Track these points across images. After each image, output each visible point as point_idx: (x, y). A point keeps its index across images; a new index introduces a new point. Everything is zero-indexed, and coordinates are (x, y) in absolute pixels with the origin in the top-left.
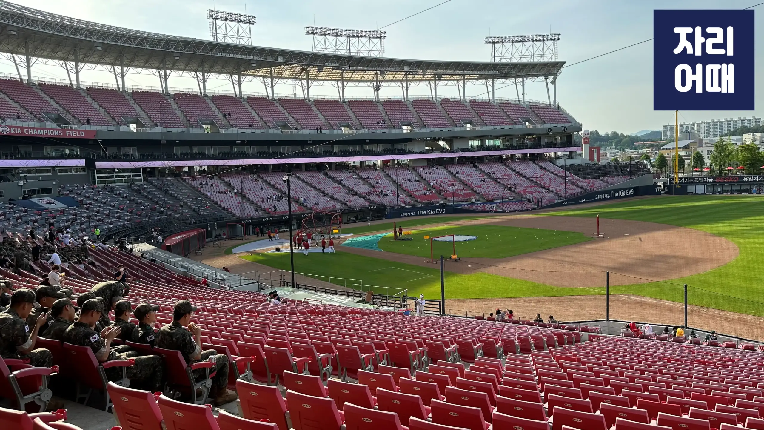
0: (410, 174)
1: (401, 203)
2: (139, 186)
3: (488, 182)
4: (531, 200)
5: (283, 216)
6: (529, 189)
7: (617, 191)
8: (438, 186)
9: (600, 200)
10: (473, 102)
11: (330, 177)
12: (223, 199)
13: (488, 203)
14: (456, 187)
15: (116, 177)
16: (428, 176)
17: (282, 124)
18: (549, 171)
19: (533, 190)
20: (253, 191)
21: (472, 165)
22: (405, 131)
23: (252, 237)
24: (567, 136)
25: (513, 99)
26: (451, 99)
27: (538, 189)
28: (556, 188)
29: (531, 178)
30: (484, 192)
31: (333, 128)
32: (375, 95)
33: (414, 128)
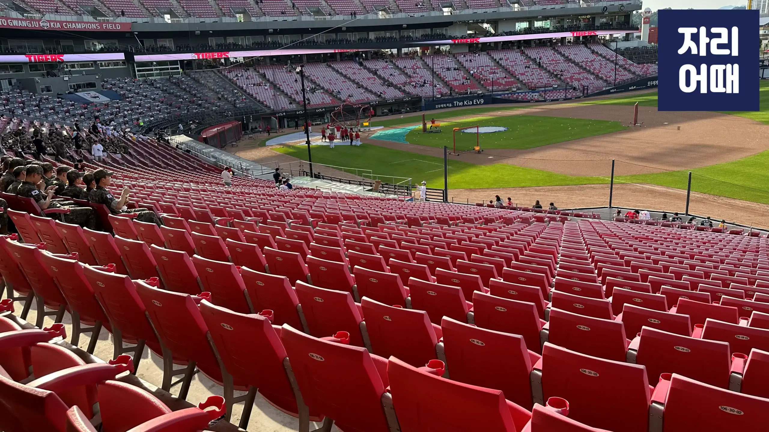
0: (449, 62)
1: (438, 93)
2: (178, 79)
3: (533, 69)
4: (577, 87)
5: (316, 109)
6: (577, 76)
8: (479, 75)
9: (653, 86)
11: (365, 68)
12: (259, 91)
13: (530, 92)
14: (498, 75)
15: (155, 70)
16: (469, 63)
17: (315, 10)
18: (601, 55)
19: (580, 76)
20: (287, 83)
21: (518, 50)
22: (445, 14)
23: (286, 130)
24: (624, 16)
27: (586, 75)
28: (606, 74)
29: (580, 64)
30: (528, 80)
31: (369, 13)
33: (455, 10)
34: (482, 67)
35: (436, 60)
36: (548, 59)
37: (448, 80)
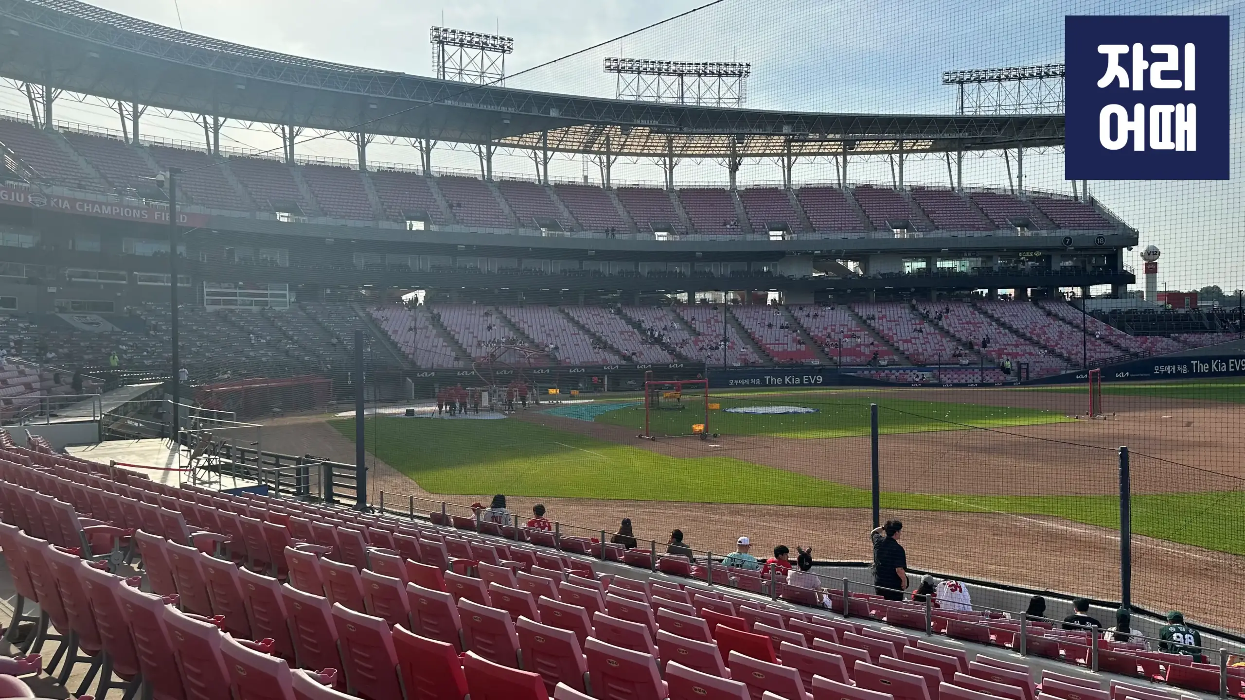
1: (738, 361)
3: (928, 334)
5: (496, 370)
6: (1010, 349)
7: (1206, 359)
8: (823, 337)
9: (1164, 376)
10: (918, 192)
11: (623, 317)
12: (412, 339)
13: (915, 369)
14: (859, 340)
15: (241, 295)
16: (811, 320)
17: (548, 222)
18: (1063, 320)
19: (1019, 350)
21: (907, 305)
22: (772, 239)
24: (1108, 256)
25: (1002, 187)
26: (876, 185)
27: (1029, 348)
28: (1070, 348)
29: (1021, 330)
30: (914, 350)
31: (640, 232)
32: (731, 178)
33: (791, 234)
34: (833, 327)
35: (753, 313)
36: (961, 320)
37: (764, 342)
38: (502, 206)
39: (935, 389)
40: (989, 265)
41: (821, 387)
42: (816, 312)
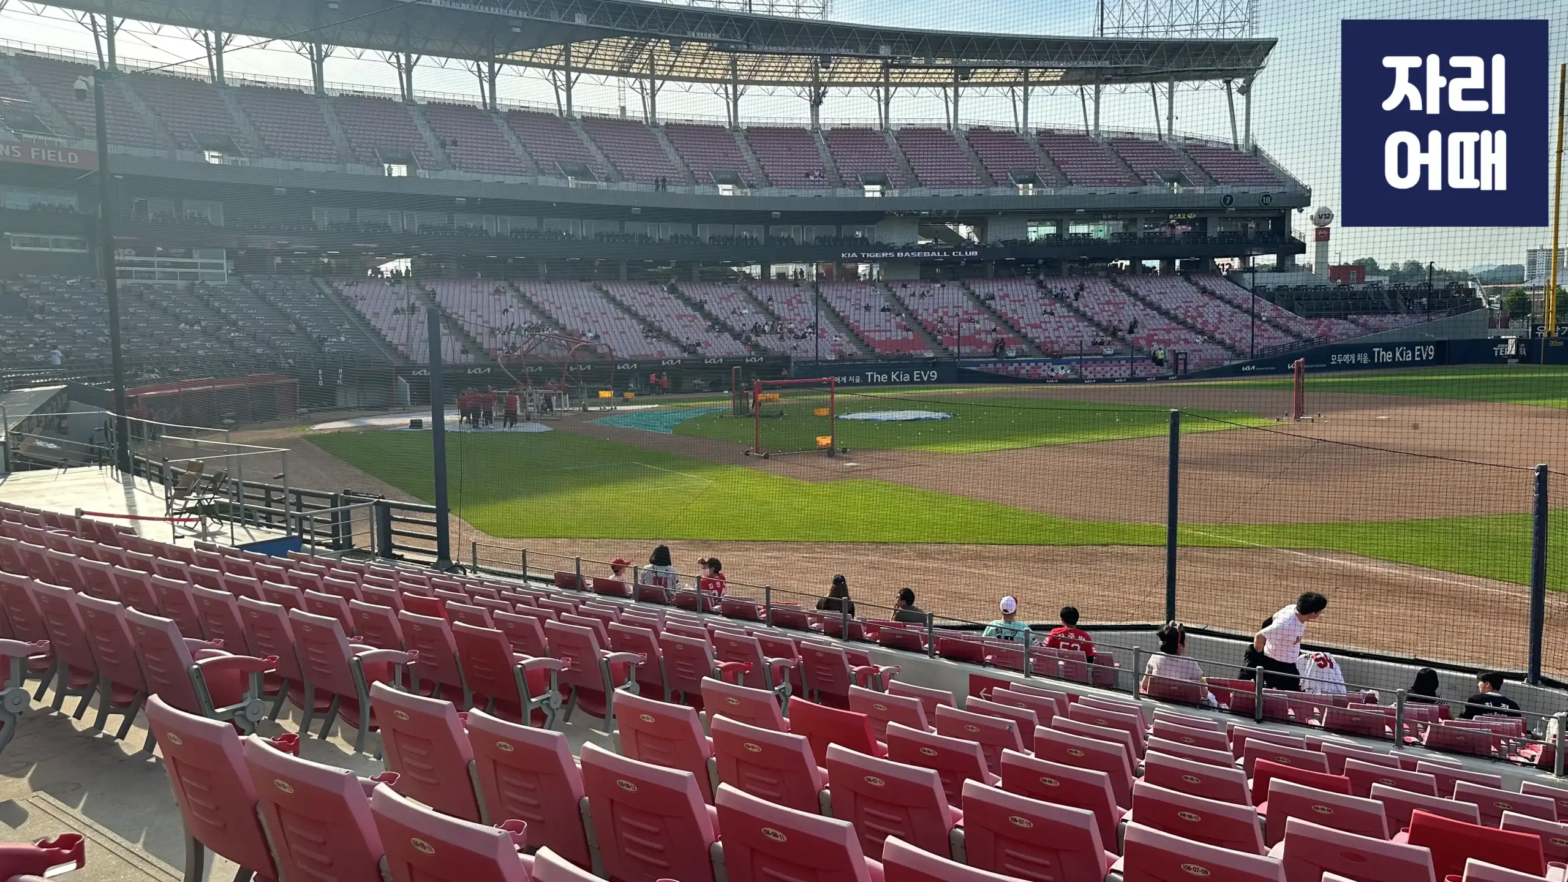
1: (830, 353)
3: (1060, 317)
6: (1161, 336)
7: (1389, 347)
8: (935, 322)
9: (1344, 367)
10: (1047, 136)
11: (680, 295)
12: (399, 326)
13: (1049, 361)
14: (978, 326)
15: (160, 265)
16: (916, 301)
17: (576, 168)
18: (1221, 298)
19: (1172, 336)
20: (480, 313)
21: (1033, 282)
22: (868, 195)
24: (1273, 219)
25: (1146, 131)
26: (995, 127)
27: (1184, 334)
28: (1232, 333)
29: (1172, 312)
30: (1046, 338)
31: (697, 183)
32: (812, 115)
33: (891, 189)
34: (945, 309)
35: (844, 292)
36: (1099, 299)
37: (862, 329)
38: (513, 146)
39: (1074, 386)
40: (1132, 230)
41: (938, 385)
42: (922, 289)
